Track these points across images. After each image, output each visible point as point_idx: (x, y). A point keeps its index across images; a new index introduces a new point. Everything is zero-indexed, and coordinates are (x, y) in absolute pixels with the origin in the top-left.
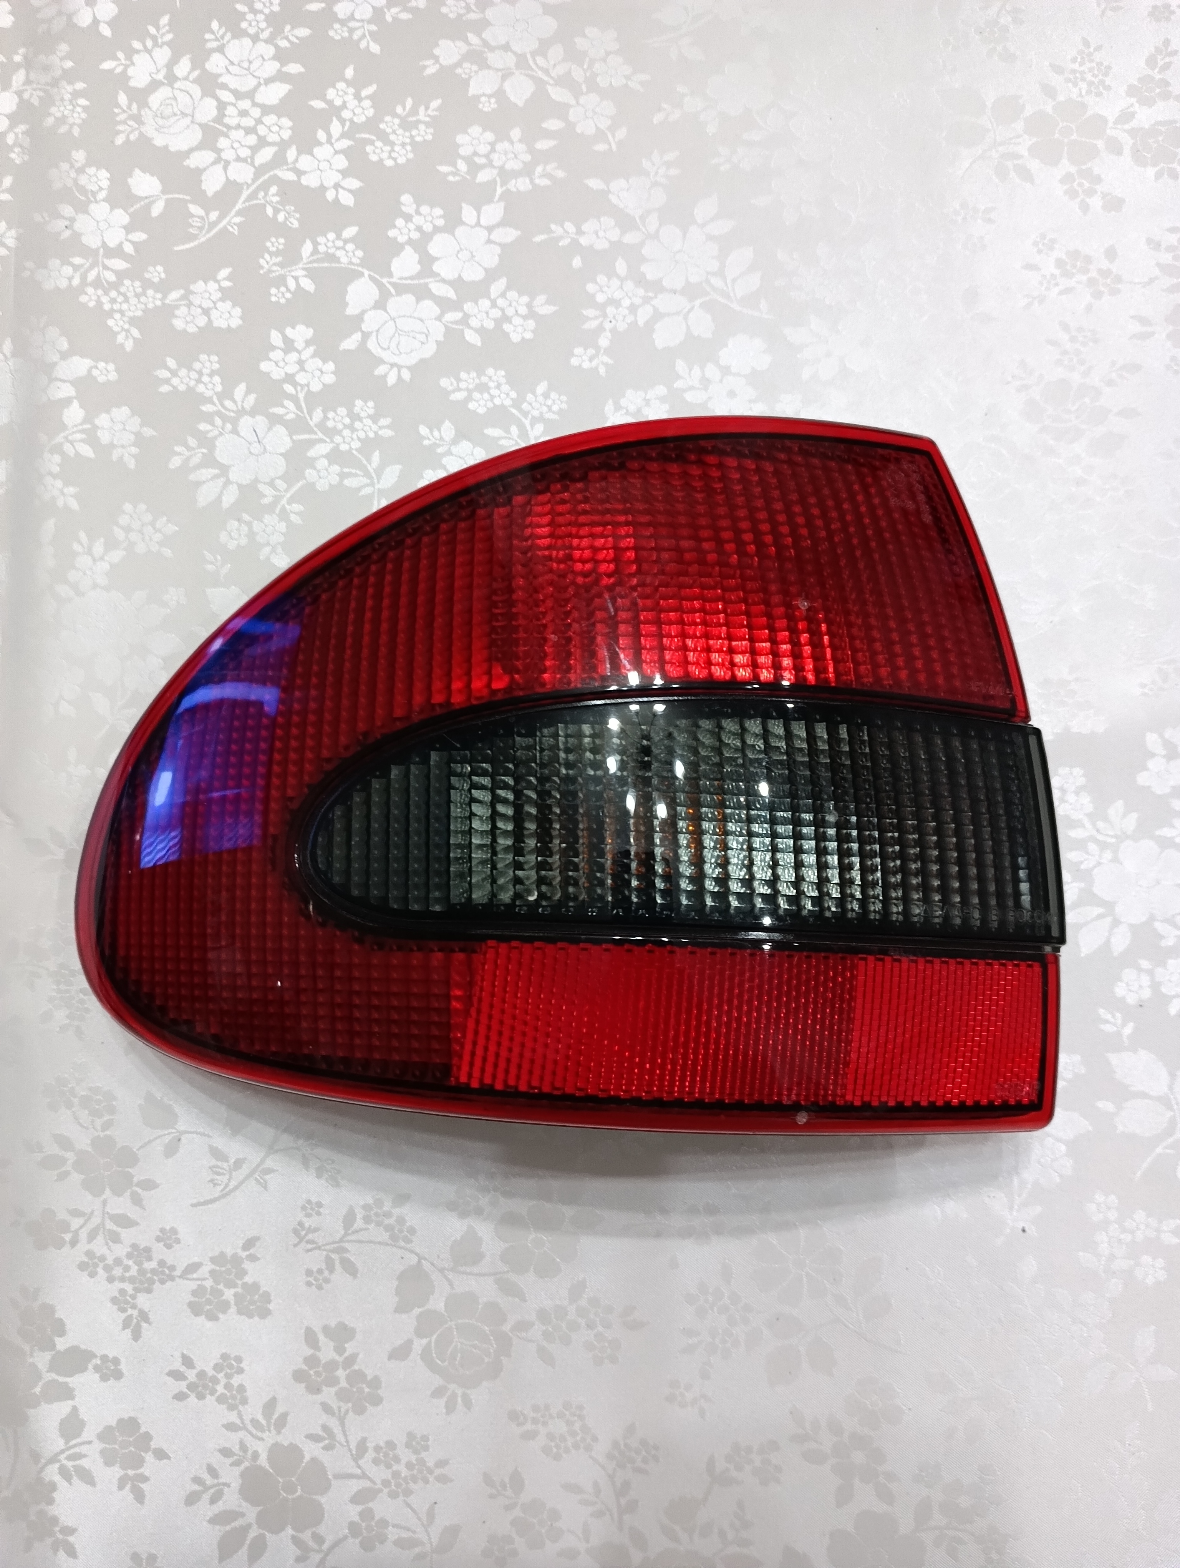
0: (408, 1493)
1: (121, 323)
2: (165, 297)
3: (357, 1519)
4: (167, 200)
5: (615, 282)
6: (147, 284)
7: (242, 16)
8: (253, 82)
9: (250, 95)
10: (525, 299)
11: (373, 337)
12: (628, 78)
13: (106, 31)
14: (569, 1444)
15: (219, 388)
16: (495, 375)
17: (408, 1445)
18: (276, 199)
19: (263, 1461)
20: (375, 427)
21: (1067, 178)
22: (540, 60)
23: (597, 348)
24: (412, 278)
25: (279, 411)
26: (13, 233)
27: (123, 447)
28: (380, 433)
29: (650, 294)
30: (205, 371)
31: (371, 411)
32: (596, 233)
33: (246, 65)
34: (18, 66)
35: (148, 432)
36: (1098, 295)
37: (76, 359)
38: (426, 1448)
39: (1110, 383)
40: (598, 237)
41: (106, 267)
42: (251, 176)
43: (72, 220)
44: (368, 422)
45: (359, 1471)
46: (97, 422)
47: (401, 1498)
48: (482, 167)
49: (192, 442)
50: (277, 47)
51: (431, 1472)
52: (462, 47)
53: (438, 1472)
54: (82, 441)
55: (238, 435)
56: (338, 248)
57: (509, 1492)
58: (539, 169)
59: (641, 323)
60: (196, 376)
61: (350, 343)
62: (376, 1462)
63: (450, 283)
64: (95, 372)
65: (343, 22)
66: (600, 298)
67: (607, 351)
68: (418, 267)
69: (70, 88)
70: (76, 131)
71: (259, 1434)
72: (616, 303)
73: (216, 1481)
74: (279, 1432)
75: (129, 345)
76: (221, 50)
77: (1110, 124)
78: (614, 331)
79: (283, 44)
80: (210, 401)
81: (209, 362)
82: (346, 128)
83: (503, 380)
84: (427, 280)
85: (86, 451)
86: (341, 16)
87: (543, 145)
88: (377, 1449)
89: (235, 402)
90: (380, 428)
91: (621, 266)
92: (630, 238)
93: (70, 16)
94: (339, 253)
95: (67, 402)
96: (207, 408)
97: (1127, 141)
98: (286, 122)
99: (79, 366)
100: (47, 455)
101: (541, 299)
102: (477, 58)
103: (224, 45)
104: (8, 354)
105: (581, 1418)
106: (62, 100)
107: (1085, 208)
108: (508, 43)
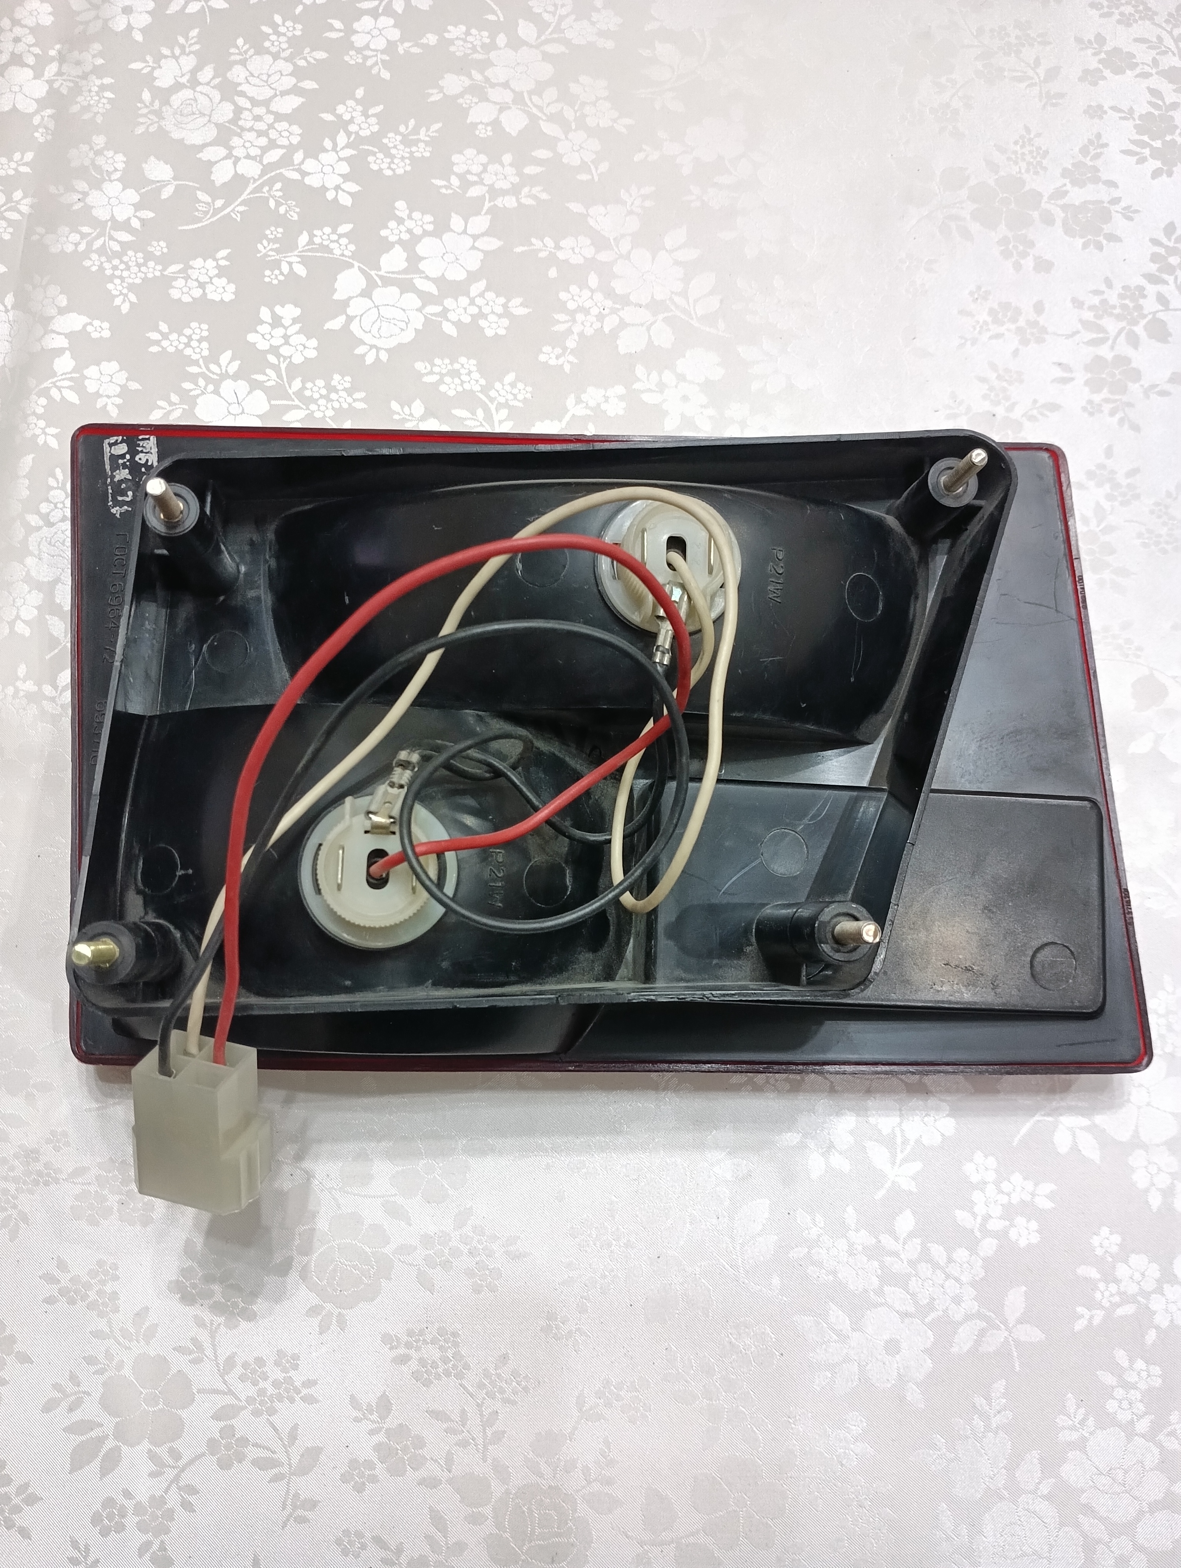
0: (272, 1411)
1: (119, 288)
2: (164, 269)
3: (217, 1436)
4: (177, 187)
5: (586, 293)
6: (149, 257)
7: (266, 37)
8: (269, 93)
9: (266, 103)
10: (502, 300)
11: (356, 322)
12: (614, 121)
13: (138, 37)
14: (440, 1370)
15: (206, 353)
16: (468, 364)
17: (277, 1364)
18: (280, 194)
19: (127, 1371)
20: (350, 400)
21: (1004, 241)
22: (535, 98)
23: (565, 349)
24: (398, 273)
25: (260, 377)
26: (28, 201)
27: (108, 397)
28: (353, 404)
29: (618, 306)
30: (194, 337)
31: (348, 385)
32: (573, 249)
33: (265, 77)
34: (52, 59)
35: (134, 386)
36: (1025, 342)
37: (73, 315)
38: (295, 1367)
39: (1033, 418)
40: (574, 253)
41: (111, 238)
42: (259, 172)
43: (85, 194)
44: (343, 394)
45: (223, 1387)
46: (86, 372)
47: (265, 1416)
48: (475, 183)
49: (174, 398)
50: (295, 65)
51: (298, 1392)
52: (467, 82)
53: (304, 1392)
54: (69, 387)
55: (218, 394)
56: (332, 241)
57: (375, 1416)
58: (526, 190)
59: (607, 330)
60: (186, 341)
61: (335, 324)
62: (242, 1378)
63: (434, 281)
64: (89, 329)
65: (359, 51)
66: (571, 306)
67: (572, 352)
68: (406, 264)
69: (98, 82)
70: (99, 118)
71: (127, 1344)
72: (586, 311)
73: (76, 1389)
74: (148, 1343)
75: (125, 308)
76: (243, 63)
77: (1045, 199)
78: (581, 334)
79: (302, 63)
80: (196, 363)
81: (198, 329)
82: (352, 139)
83: (474, 369)
84: (411, 276)
85: (73, 397)
86: (358, 44)
87: (530, 170)
88: (245, 1365)
89: (220, 366)
90: (354, 400)
91: (593, 280)
92: (603, 256)
93: (106, 21)
94: (332, 245)
95: (60, 352)
96: (194, 369)
97: (1059, 215)
98: (296, 129)
99: (74, 322)
100: (34, 397)
101: (517, 301)
102: (479, 92)
103: (246, 60)
104: (9, 308)
105: (456, 1345)
106: (90, 91)
107: (1018, 267)
108: (507, 82)
